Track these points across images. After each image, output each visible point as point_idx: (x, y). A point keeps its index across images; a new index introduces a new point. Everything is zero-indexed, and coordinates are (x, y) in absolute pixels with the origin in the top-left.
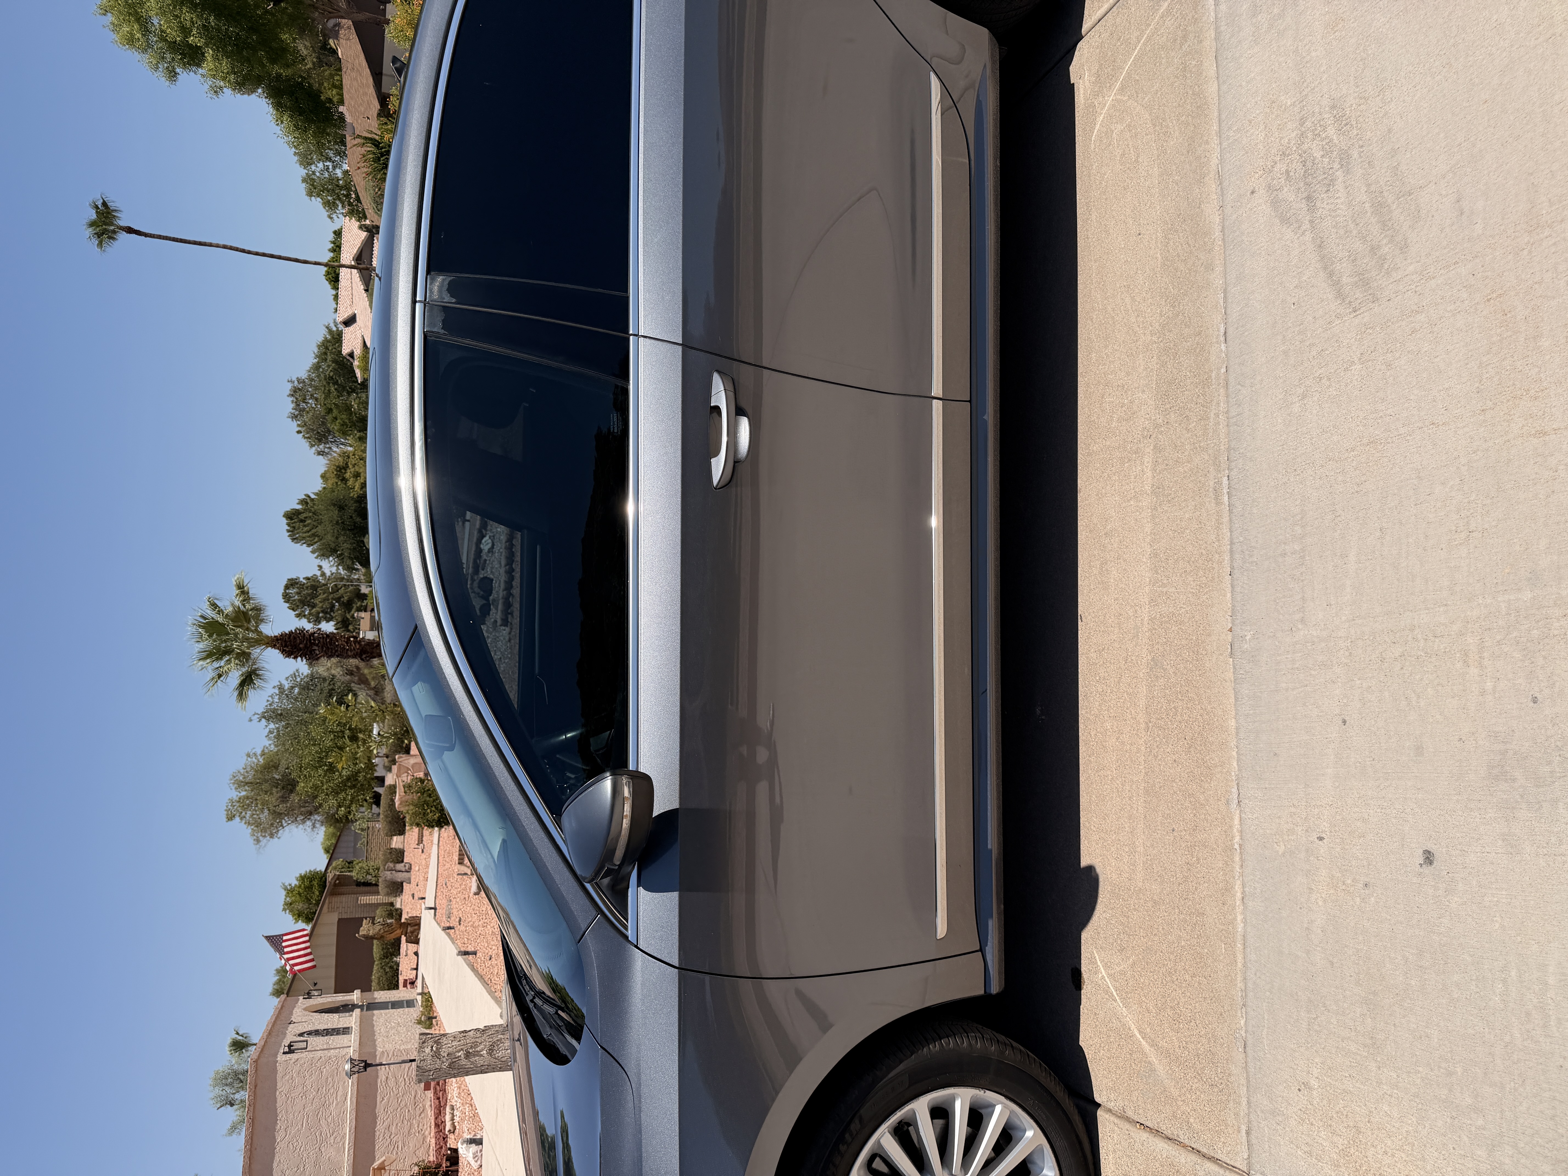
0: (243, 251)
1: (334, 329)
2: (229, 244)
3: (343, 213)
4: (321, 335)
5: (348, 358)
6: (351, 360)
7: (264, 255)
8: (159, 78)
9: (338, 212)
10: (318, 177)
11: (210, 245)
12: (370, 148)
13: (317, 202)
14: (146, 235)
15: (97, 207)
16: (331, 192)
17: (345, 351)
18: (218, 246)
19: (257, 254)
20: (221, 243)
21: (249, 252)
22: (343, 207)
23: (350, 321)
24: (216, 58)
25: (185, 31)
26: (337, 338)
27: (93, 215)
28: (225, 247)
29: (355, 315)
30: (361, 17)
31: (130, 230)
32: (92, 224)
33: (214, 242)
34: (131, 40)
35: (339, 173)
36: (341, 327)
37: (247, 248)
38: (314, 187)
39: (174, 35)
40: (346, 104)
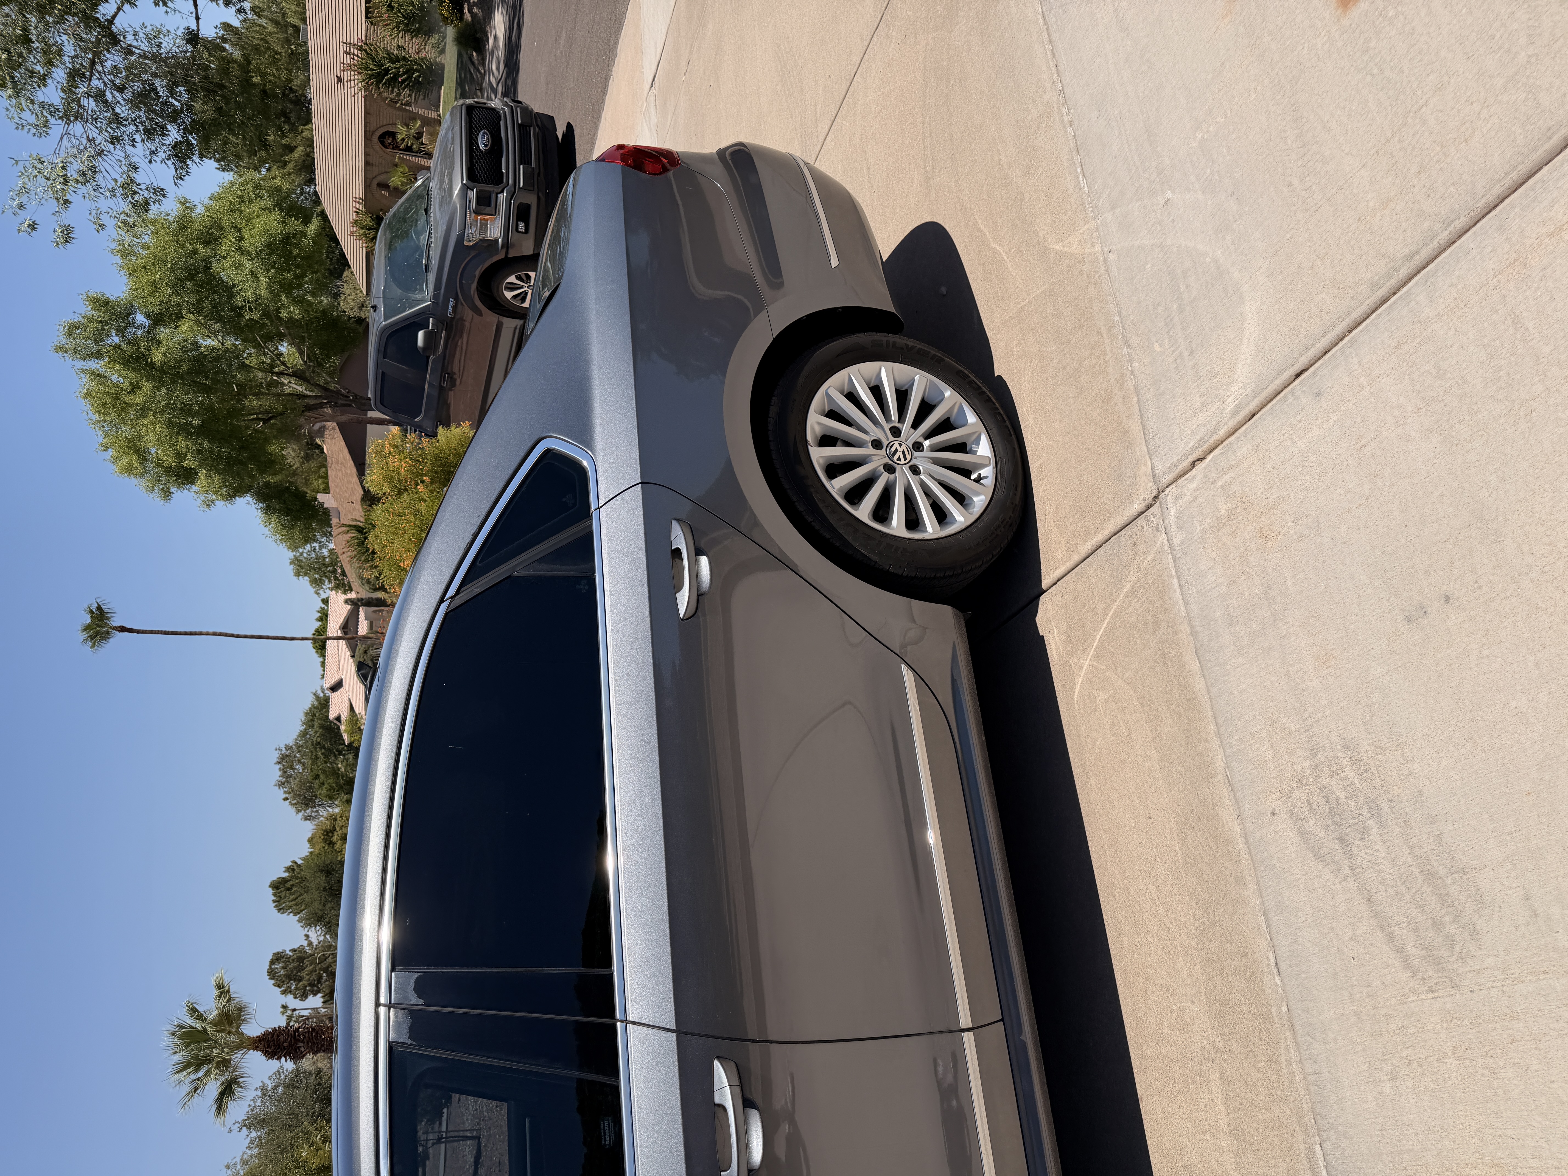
0: (232, 636)
1: (322, 695)
2: (218, 630)
3: (329, 588)
4: (308, 702)
5: (335, 722)
6: (338, 723)
7: (252, 637)
8: (156, 498)
9: (324, 587)
10: (305, 558)
11: (201, 634)
12: (354, 534)
13: (305, 581)
14: (138, 632)
15: (91, 612)
16: (317, 570)
17: (332, 715)
18: (207, 634)
19: (246, 637)
20: (211, 630)
21: (238, 636)
22: (330, 581)
23: (337, 686)
24: (208, 476)
25: (180, 456)
26: (323, 704)
27: (88, 620)
28: (214, 634)
29: (342, 680)
30: (344, 418)
31: (123, 629)
32: (87, 628)
33: (204, 630)
34: (129, 470)
35: (325, 552)
36: (328, 693)
37: (236, 633)
38: (301, 568)
39: (169, 460)
40: (332, 492)
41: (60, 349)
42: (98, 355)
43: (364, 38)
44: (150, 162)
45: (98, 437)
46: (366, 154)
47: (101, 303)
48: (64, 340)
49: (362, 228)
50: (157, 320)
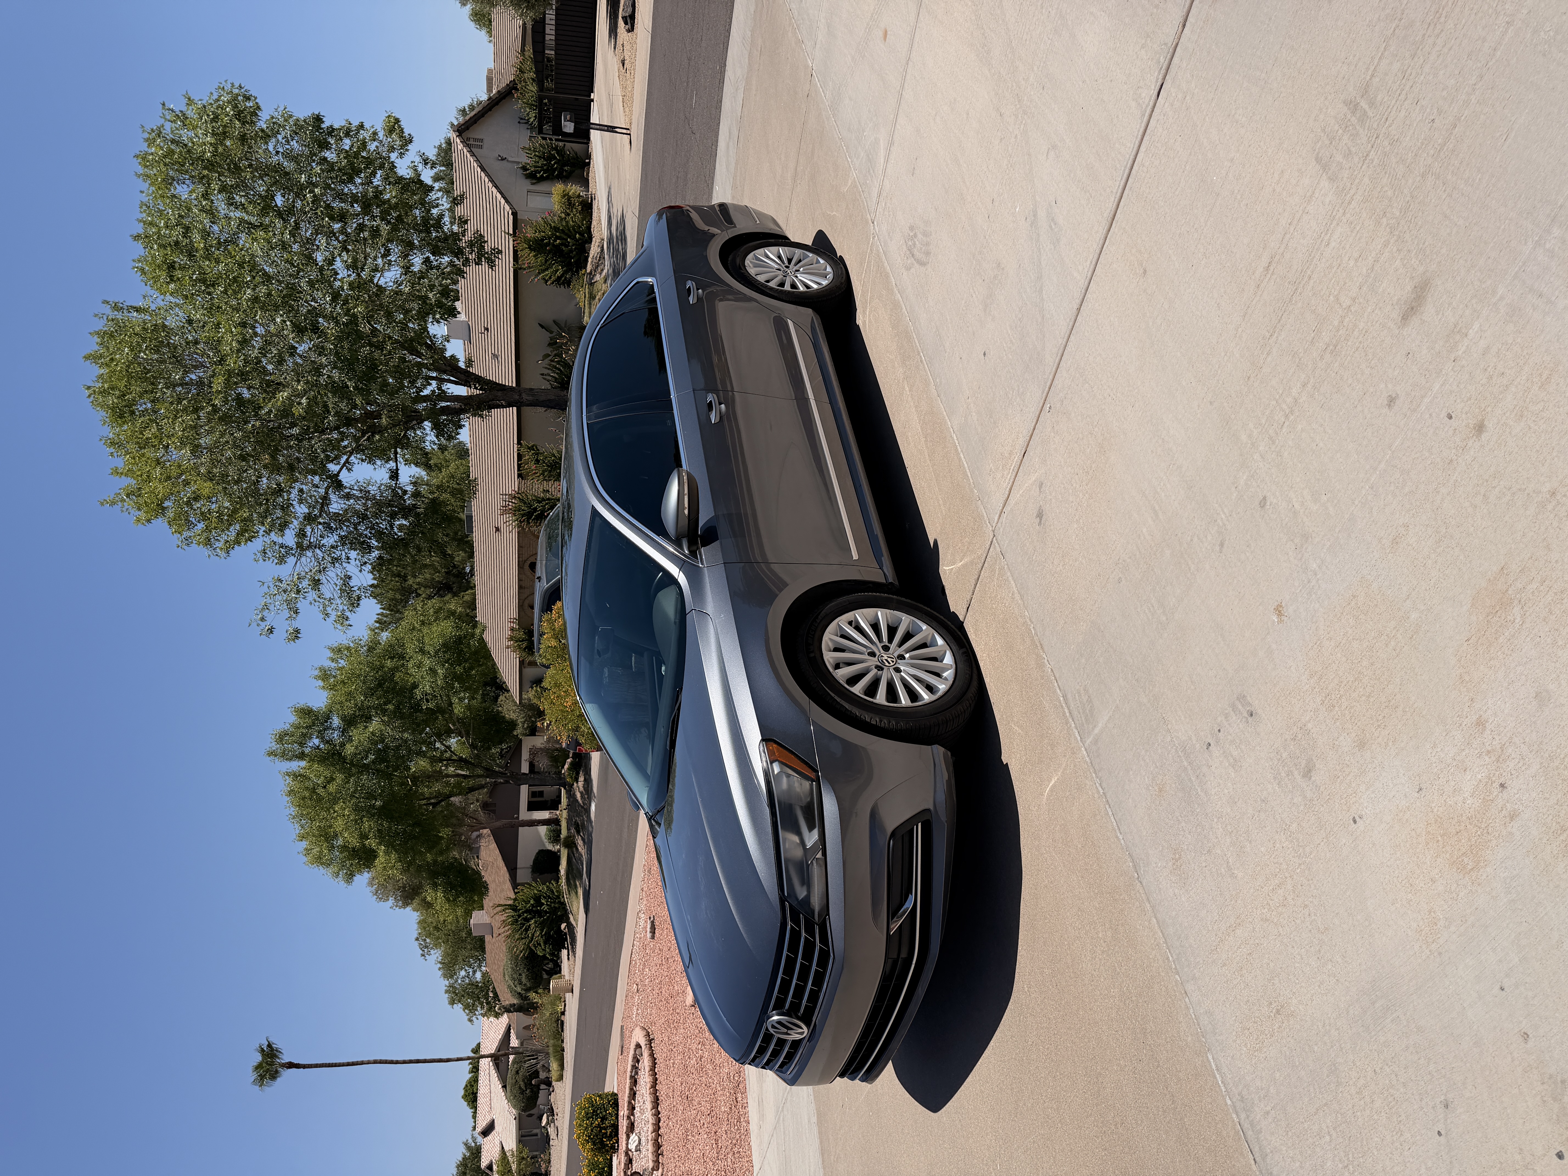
0: (392, 1062)
1: (473, 1144)
2: (378, 1058)
3: (482, 1014)
4: (459, 1153)
5: (487, 1171)
6: (490, 1173)
7: (411, 1062)
8: (340, 883)
9: (477, 1013)
10: (459, 984)
11: (362, 1063)
12: (510, 912)
13: (458, 1007)
14: (304, 1067)
15: (262, 1050)
16: (471, 995)
17: (484, 1164)
18: (369, 1063)
19: (404, 1062)
20: (372, 1059)
21: (397, 1062)
22: (482, 1008)
23: (488, 1130)
24: (387, 853)
25: (364, 836)
26: (476, 1152)
27: (259, 1058)
28: (375, 1062)
29: (493, 1121)
30: (498, 824)
31: (291, 1065)
32: (258, 1067)
33: (365, 1059)
34: (319, 860)
35: (478, 975)
36: (480, 1139)
37: (395, 1059)
38: (457, 995)
39: (355, 842)
40: (485, 908)
41: (272, 753)
42: (302, 756)
43: (516, 489)
44: (361, 571)
45: (295, 829)
46: (519, 580)
47: (306, 712)
48: (275, 746)
49: (517, 641)
50: (349, 722)
